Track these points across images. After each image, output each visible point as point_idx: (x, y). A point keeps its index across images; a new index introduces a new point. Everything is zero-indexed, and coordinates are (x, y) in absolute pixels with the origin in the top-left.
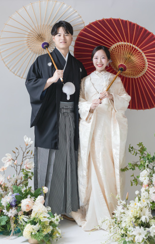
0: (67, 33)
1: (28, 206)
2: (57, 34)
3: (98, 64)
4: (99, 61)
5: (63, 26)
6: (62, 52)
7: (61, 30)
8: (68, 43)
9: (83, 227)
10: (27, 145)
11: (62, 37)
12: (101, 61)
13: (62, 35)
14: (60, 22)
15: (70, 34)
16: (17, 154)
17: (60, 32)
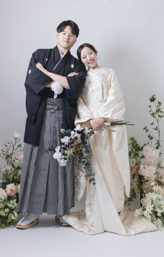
1: (12, 190)
8: (70, 43)
11: (66, 36)
13: (67, 34)
15: (75, 36)
16: (9, 148)
17: (65, 31)
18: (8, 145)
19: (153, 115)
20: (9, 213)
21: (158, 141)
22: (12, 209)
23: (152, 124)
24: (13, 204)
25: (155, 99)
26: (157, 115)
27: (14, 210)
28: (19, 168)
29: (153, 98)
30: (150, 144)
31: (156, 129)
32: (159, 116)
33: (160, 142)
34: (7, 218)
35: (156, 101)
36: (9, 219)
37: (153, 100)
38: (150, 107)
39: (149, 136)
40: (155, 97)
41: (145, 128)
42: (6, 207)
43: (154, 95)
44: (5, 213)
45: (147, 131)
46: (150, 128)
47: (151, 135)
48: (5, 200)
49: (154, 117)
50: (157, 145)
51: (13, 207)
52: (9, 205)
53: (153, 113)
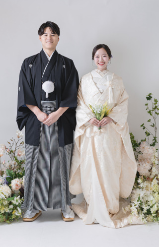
0: (54, 33)
1: (17, 185)
2: (43, 34)
3: (99, 62)
4: (100, 59)
5: (51, 27)
6: (47, 52)
7: (48, 31)
8: (54, 43)
9: (83, 220)
10: (19, 137)
11: (48, 37)
12: (102, 59)
13: (49, 35)
14: (47, 23)
15: (57, 35)
16: (12, 145)
17: (46, 32)
18: (11, 142)
19: (149, 112)
20: (13, 210)
21: (155, 138)
22: (16, 206)
23: (148, 121)
24: (17, 201)
25: (151, 97)
26: (153, 113)
27: (18, 206)
28: (22, 162)
29: (150, 96)
30: (147, 140)
31: (153, 126)
32: (156, 113)
33: (156, 139)
34: (12, 215)
35: (153, 99)
36: (14, 215)
37: (149, 98)
38: (146, 105)
39: (146, 133)
40: (151, 96)
41: (142, 125)
42: (10, 203)
43: (150, 94)
44: (10, 209)
45: (144, 128)
46: (147, 125)
47: (148, 132)
48: (9, 197)
49: (151, 114)
50: (154, 141)
51: (17, 204)
52: (13, 202)
53: (150, 111)
